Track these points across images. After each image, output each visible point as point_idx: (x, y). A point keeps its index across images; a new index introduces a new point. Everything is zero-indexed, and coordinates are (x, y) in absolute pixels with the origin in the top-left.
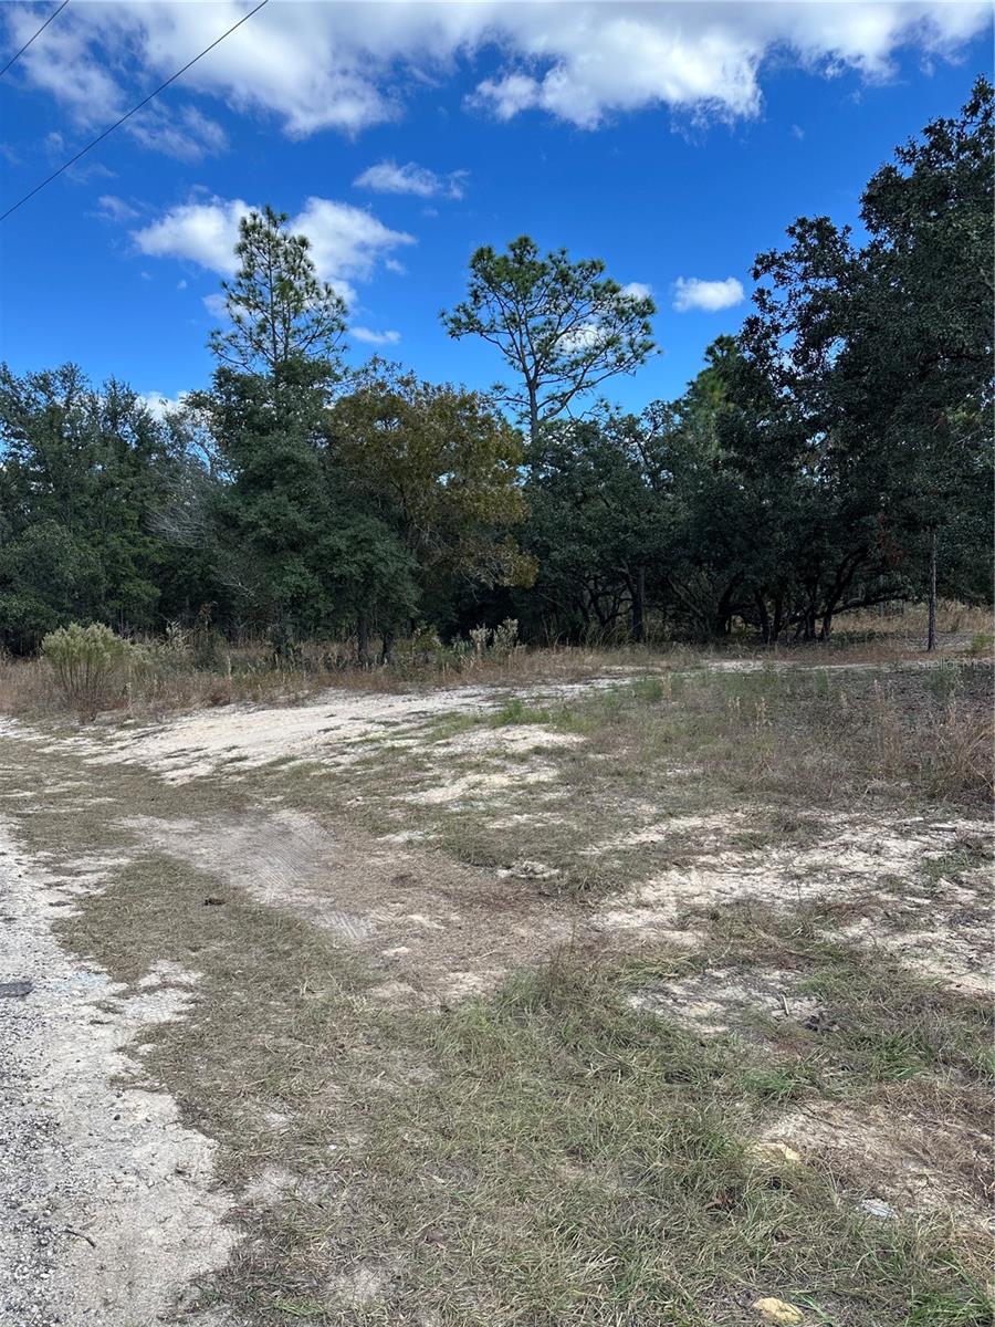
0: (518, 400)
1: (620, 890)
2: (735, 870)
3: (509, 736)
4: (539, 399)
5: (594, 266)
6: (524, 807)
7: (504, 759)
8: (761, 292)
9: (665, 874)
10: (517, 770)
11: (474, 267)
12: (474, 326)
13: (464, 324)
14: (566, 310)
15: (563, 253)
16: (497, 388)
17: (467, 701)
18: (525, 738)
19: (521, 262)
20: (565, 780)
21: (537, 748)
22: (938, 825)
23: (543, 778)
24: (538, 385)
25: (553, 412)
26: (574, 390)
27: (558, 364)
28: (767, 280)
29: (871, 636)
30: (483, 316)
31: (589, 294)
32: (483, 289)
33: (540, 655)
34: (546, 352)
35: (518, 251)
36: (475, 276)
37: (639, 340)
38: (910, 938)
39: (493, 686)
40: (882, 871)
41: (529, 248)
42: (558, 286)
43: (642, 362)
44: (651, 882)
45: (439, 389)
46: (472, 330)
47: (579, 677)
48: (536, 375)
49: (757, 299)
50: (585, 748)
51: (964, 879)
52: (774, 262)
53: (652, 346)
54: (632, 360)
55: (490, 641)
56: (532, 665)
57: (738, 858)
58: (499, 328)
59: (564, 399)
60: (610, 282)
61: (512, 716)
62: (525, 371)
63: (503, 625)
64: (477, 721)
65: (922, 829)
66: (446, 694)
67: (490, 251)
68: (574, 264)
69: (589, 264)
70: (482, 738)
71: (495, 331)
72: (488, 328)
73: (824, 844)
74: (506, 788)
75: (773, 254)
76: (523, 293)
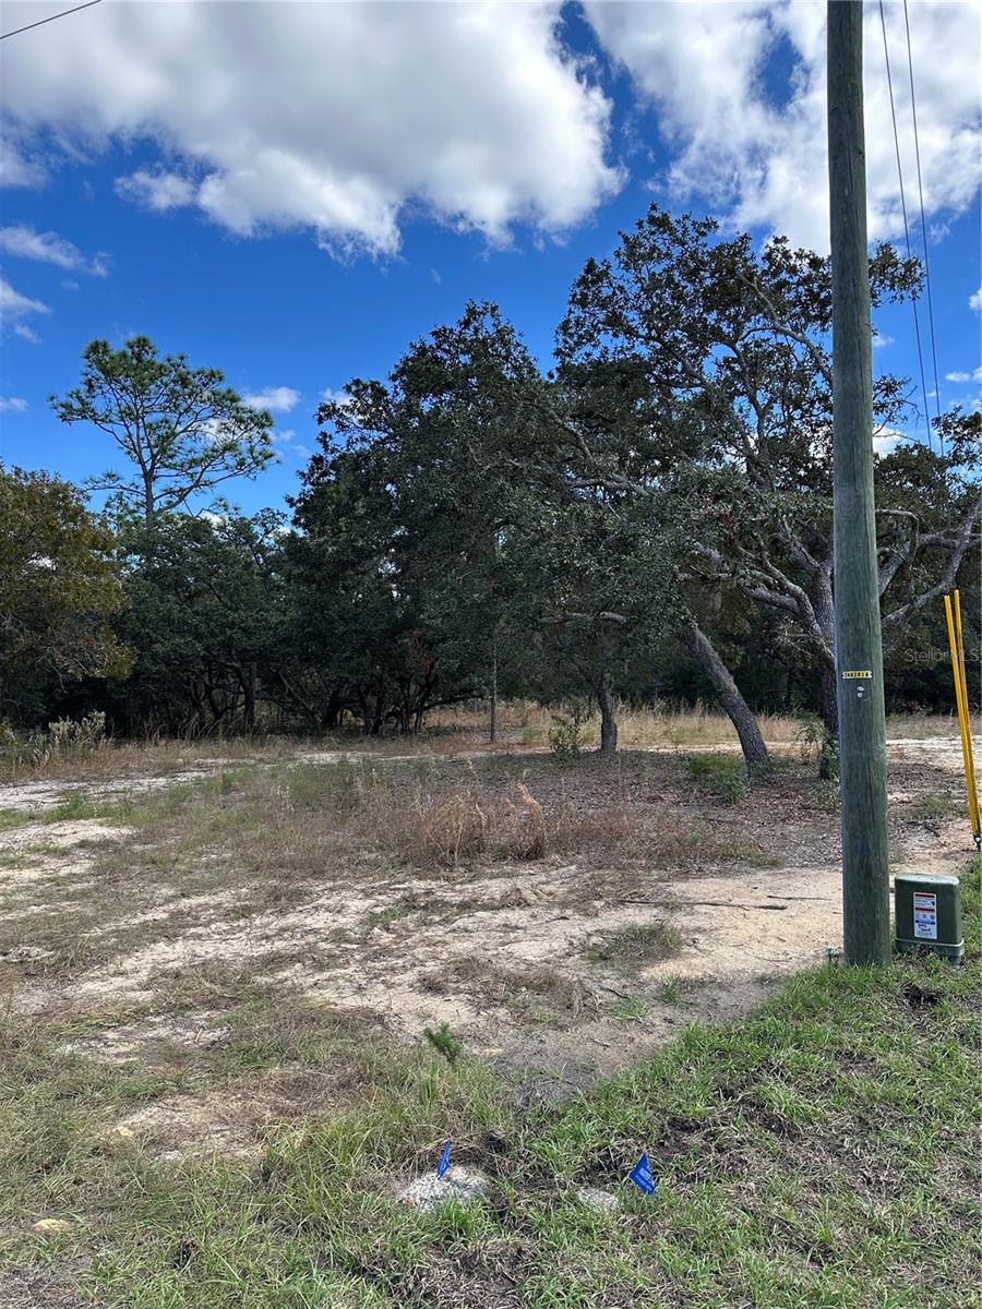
0: (134, 489)
1: (102, 962)
2: (218, 937)
3: (60, 831)
4: (156, 492)
5: (213, 374)
6: (46, 897)
7: (45, 854)
8: (325, 435)
9: (152, 945)
10: (52, 863)
11: (88, 357)
12: (86, 412)
13: (76, 411)
14: (186, 411)
15: (182, 358)
16: (110, 476)
17: (33, 797)
18: (75, 833)
19: (139, 359)
20: (97, 871)
21: (82, 841)
22: (397, 886)
23: (76, 869)
24: (154, 479)
25: (171, 505)
26: (192, 487)
27: (177, 460)
28: (329, 426)
29: (454, 729)
30: (99, 405)
31: (209, 399)
32: (98, 380)
33: (130, 748)
34: (164, 445)
35: (136, 350)
36: (90, 366)
37: (258, 448)
38: (326, 975)
39: (68, 781)
40: (335, 926)
41: (147, 348)
42: (178, 388)
43: (263, 468)
44: (137, 954)
45: (33, 474)
46: (85, 417)
47: (168, 770)
48: (153, 468)
49: (321, 441)
50: (130, 840)
51: (391, 927)
52: (335, 411)
53: (271, 455)
54: (253, 466)
55: (72, 734)
56: (118, 759)
57: (225, 927)
58: (114, 418)
59: (183, 494)
60: (229, 391)
61: (71, 811)
62: (141, 462)
63: (89, 718)
64: (32, 818)
65: (383, 890)
66: (12, 790)
67: (105, 345)
68: (194, 369)
69: (207, 372)
70: (33, 832)
71: (110, 421)
72: (103, 417)
73: (300, 908)
74: (35, 882)
75: (334, 405)
76: (140, 390)
